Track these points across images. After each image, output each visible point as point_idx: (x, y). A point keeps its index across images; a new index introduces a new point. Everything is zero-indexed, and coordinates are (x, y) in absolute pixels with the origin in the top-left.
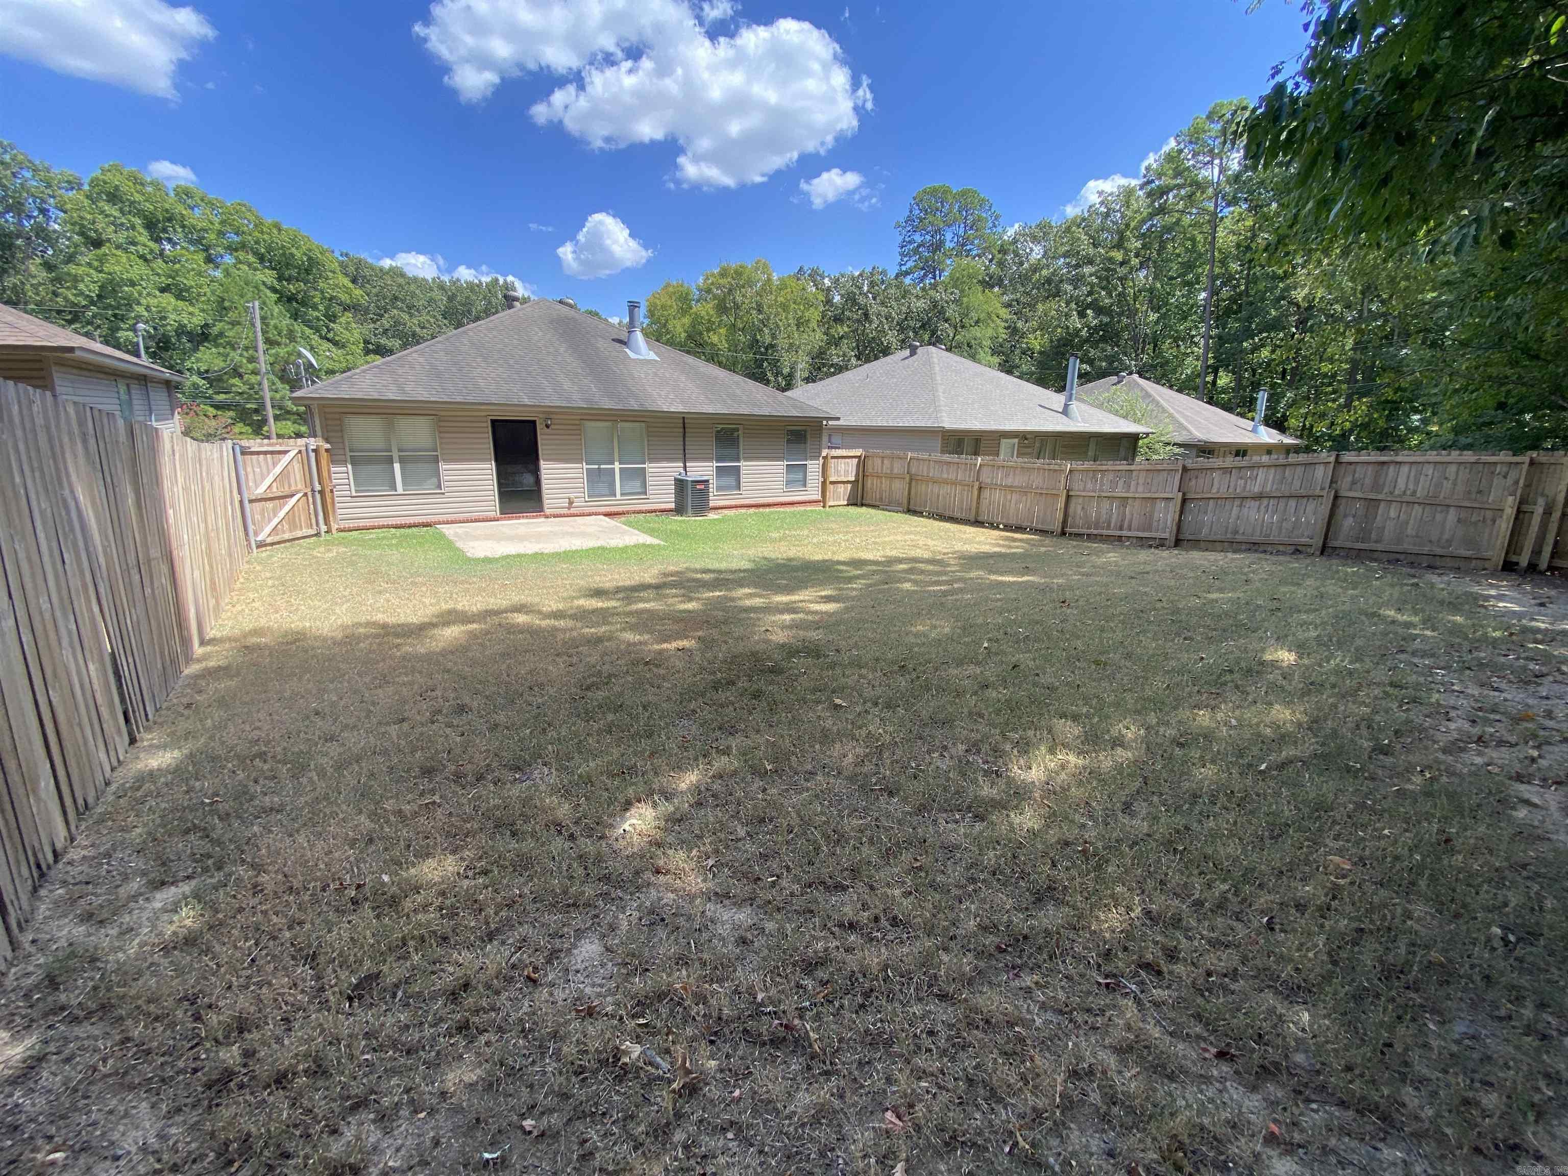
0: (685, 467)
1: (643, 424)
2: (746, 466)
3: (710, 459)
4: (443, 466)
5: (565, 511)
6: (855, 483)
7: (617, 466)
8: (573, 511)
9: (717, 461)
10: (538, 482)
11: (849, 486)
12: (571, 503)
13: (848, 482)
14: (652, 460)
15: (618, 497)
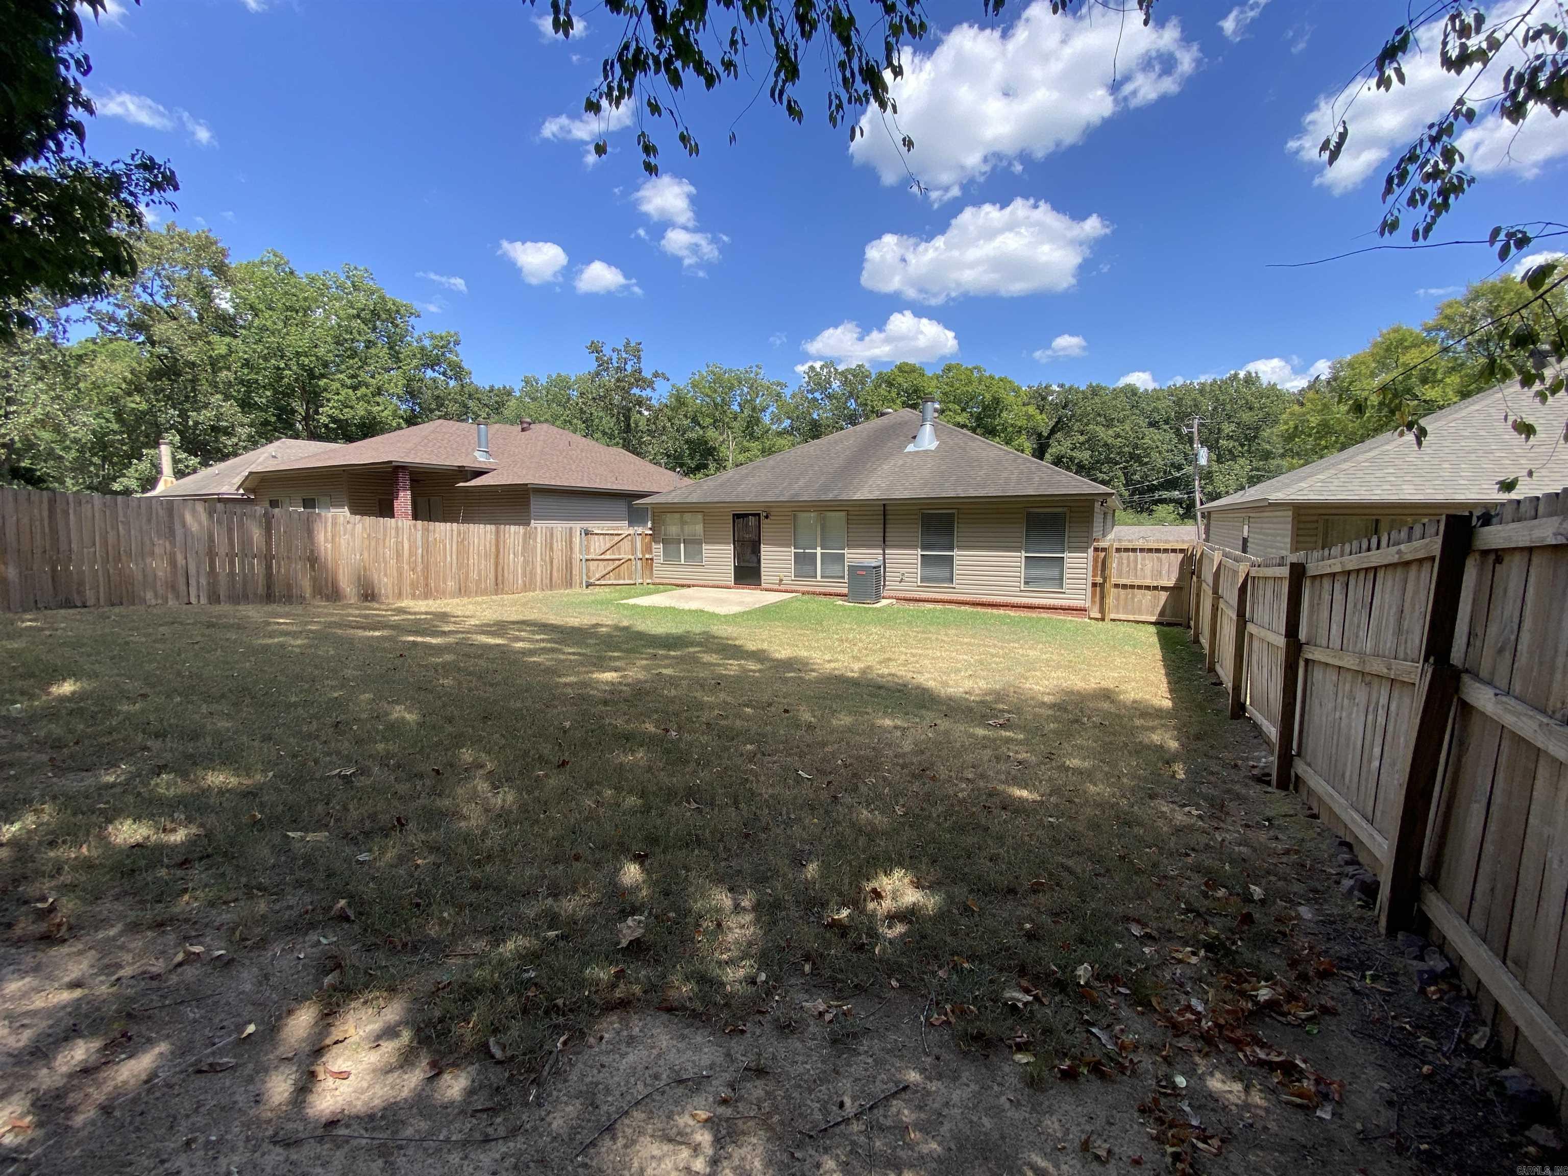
0: (884, 554)
1: (844, 513)
2: (961, 557)
3: (914, 547)
4: (704, 546)
5: (776, 587)
6: (1176, 591)
7: (819, 551)
8: (782, 587)
9: (923, 549)
10: (759, 561)
11: (1164, 595)
12: (781, 580)
13: (1164, 589)
14: (850, 546)
15: (819, 578)
